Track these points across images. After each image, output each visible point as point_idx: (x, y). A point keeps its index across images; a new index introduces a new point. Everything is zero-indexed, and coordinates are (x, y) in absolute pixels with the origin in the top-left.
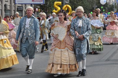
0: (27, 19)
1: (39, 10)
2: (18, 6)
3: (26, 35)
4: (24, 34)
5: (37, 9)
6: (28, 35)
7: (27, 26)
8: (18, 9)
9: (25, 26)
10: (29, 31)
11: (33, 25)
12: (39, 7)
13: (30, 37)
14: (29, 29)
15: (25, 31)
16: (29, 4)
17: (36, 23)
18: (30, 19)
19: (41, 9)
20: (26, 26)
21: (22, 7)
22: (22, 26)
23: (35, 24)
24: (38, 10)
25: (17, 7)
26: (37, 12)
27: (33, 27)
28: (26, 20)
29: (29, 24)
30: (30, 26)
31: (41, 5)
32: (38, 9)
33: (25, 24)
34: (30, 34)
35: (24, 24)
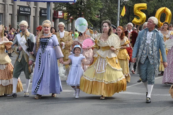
0: (148, 32)
1: (65, 14)
2: (20, 6)
3: (146, 53)
4: (144, 51)
5: (60, 13)
6: (149, 53)
7: (149, 42)
8: (19, 11)
9: (145, 42)
10: (150, 48)
11: (156, 41)
12: (65, 9)
13: (151, 55)
14: (150, 45)
15: (146, 48)
16: (44, 2)
17: (160, 38)
18: (152, 33)
19: (68, 12)
20: (147, 42)
21: (29, 7)
22: (142, 42)
23: (158, 39)
24: (63, 15)
25: (17, 8)
26: (60, 18)
27: (156, 43)
28: (146, 33)
29: (151, 39)
30: (153, 41)
31: (70, 5)
32: (64, 12)
33: (146, 39)
34: (151, 52)
35: (144, 39)
